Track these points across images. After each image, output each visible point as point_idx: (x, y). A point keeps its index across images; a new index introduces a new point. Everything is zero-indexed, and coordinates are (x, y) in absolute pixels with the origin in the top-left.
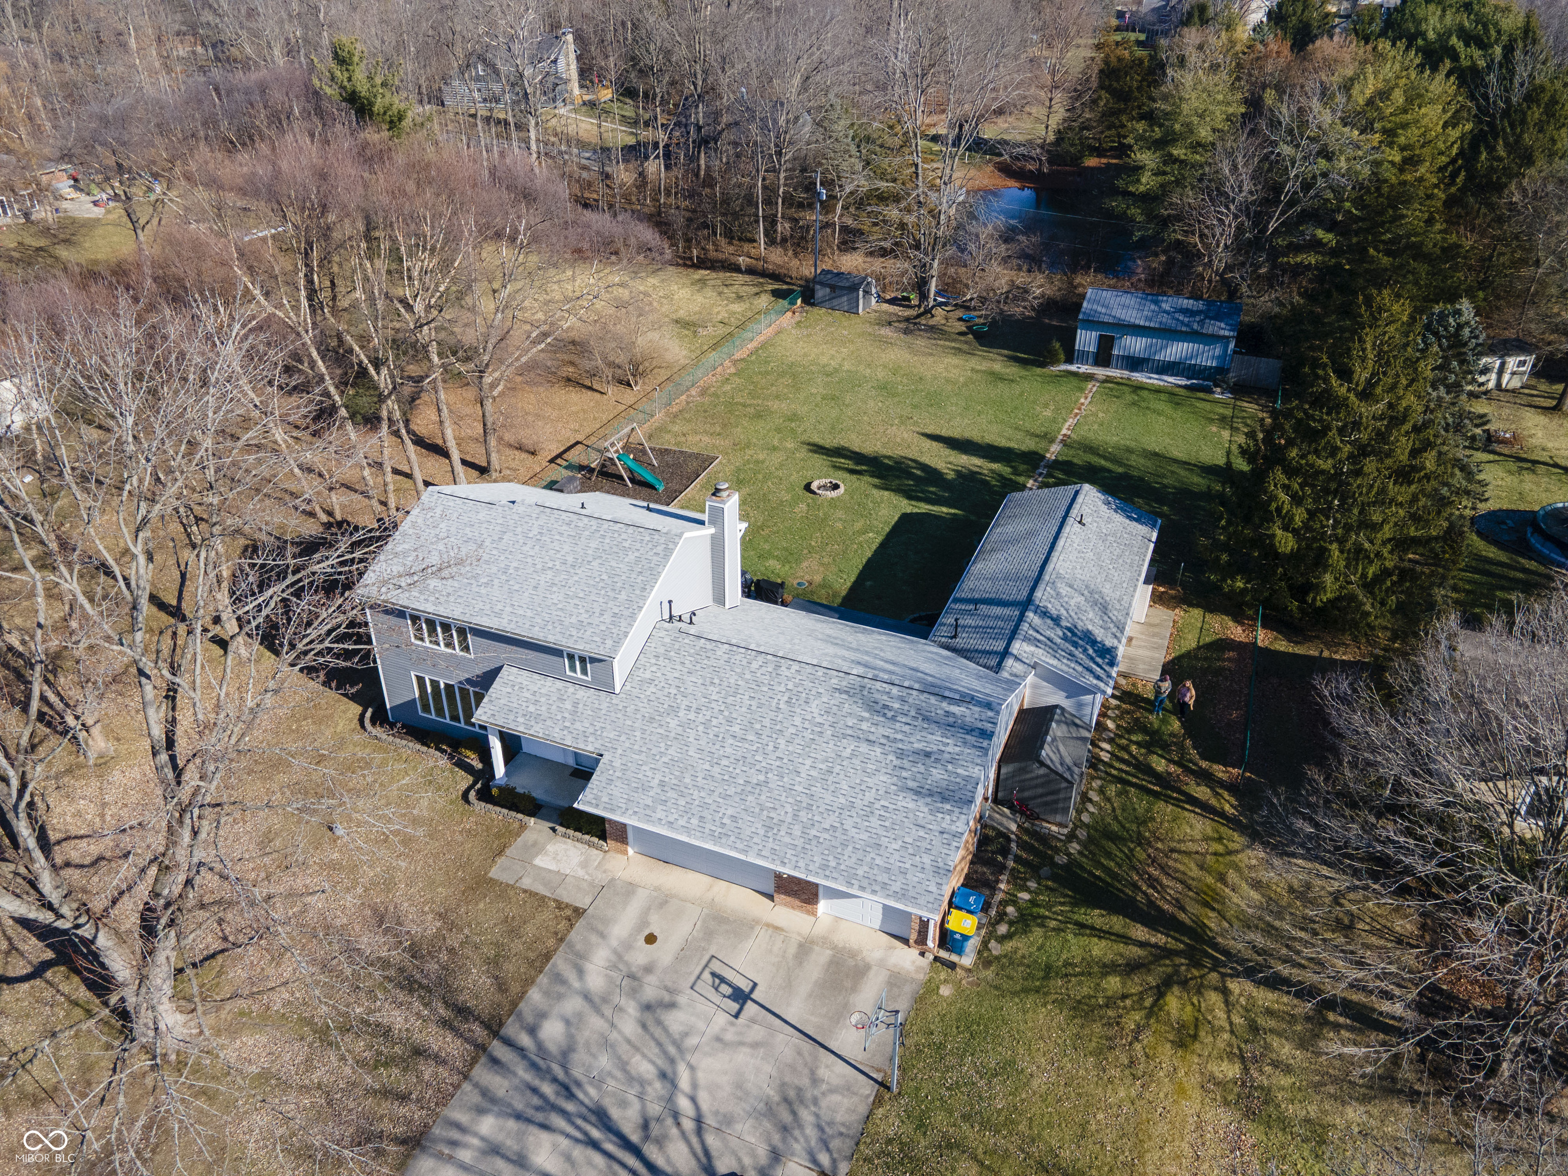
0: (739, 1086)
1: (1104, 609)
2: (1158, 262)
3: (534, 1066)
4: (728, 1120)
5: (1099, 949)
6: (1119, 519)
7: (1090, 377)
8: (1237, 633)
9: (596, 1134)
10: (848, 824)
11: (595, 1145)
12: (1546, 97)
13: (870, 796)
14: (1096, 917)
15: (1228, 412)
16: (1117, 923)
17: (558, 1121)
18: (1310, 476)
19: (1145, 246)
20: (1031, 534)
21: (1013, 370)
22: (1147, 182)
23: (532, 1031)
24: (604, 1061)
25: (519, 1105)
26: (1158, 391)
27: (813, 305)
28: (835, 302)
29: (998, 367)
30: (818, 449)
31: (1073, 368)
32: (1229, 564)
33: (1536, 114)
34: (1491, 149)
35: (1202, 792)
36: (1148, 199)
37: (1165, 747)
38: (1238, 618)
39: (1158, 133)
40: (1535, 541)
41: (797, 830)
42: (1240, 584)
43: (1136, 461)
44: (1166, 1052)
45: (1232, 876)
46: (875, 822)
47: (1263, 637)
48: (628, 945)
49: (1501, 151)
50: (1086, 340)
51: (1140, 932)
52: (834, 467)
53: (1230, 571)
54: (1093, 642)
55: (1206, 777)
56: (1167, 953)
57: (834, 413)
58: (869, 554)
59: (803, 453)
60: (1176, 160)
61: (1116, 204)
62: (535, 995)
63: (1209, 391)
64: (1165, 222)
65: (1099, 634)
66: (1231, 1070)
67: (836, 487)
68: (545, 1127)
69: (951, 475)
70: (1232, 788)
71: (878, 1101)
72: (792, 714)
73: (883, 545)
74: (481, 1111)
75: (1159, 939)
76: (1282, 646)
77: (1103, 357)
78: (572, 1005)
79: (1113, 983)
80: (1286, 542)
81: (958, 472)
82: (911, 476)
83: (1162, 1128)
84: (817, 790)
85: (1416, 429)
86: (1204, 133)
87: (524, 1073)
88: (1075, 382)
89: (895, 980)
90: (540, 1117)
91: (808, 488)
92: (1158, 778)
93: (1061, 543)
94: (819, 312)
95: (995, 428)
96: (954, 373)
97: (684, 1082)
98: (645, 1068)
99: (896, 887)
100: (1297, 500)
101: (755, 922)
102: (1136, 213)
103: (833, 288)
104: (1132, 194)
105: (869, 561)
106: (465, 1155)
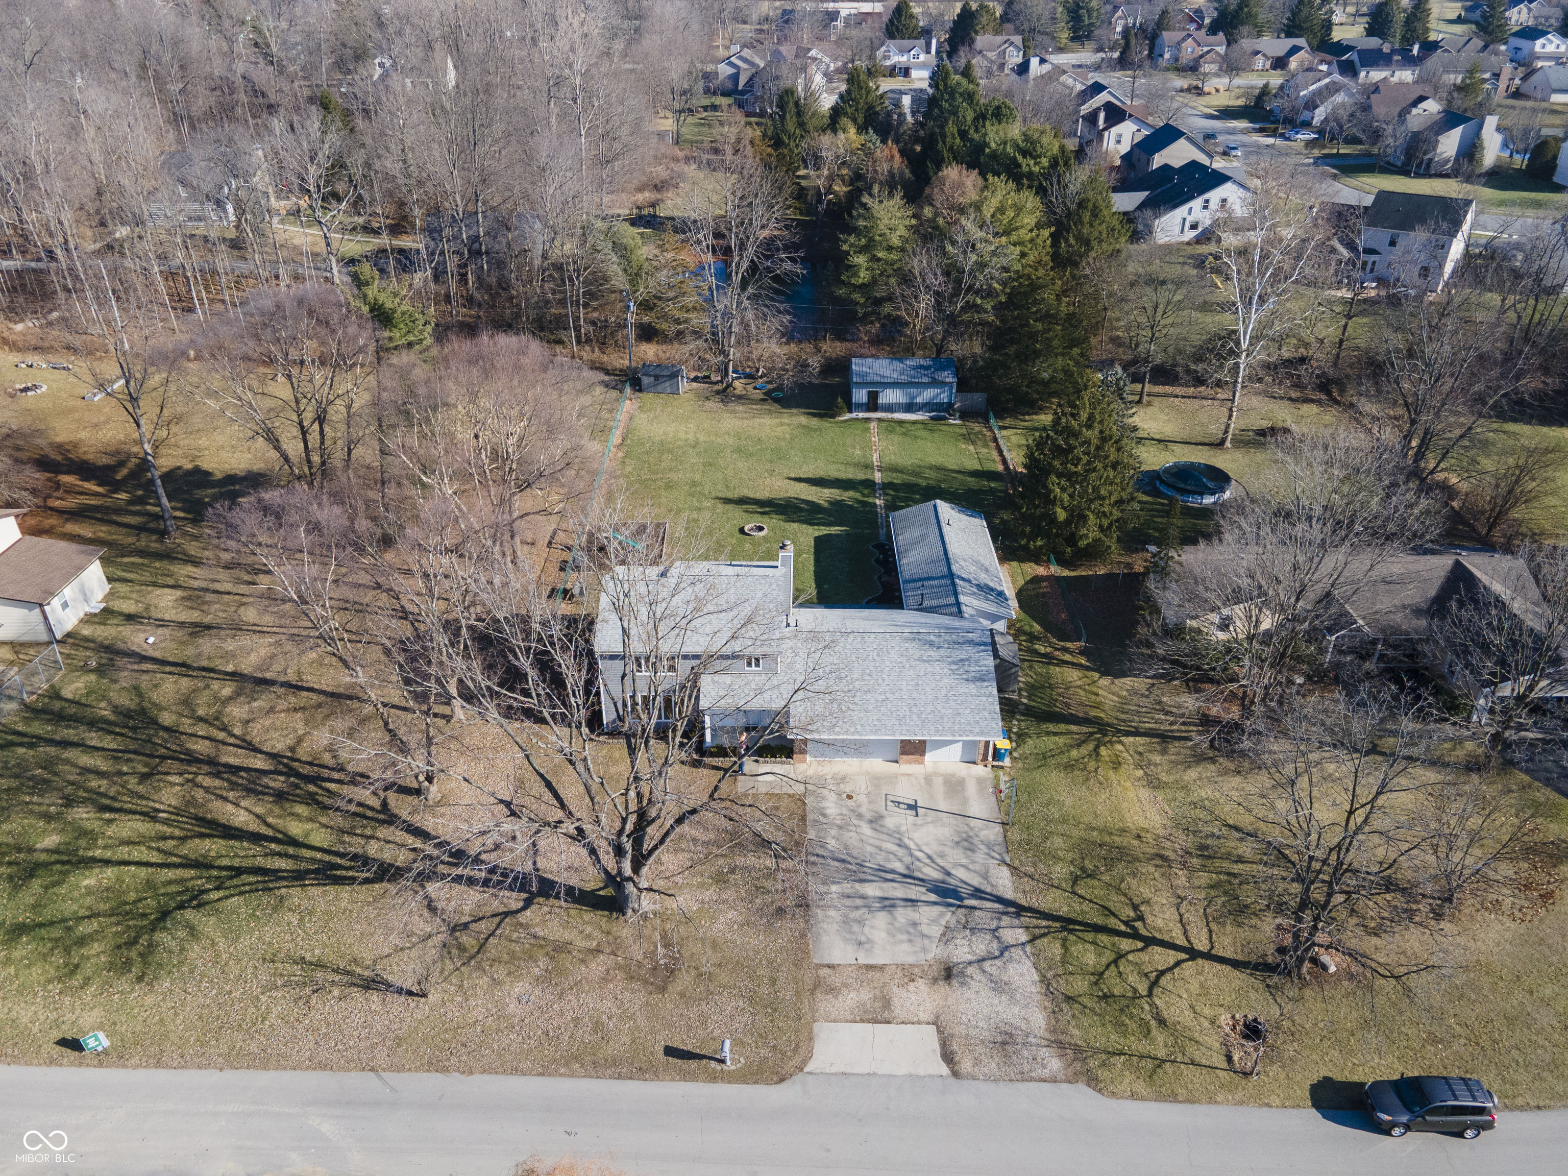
1: (987, 570)
2: (875, 328)
4: (943, 854)
5: (1061, 740)
6: (963, 517)
7: (868, 420)
8: (1041, 571)
10: (939, 707)
12: (1090, 205)
13: (944, 691)
14: (1051, 727)
15: (964, 431)
16: (1062, 727)
18: (1070, 476)
19: (865, 319)
20: (923, 537)
21: (814, 422)
22: (864, 276)
26: (914, 423)
27: (640, 390)
28: (660, 388)
29: (804, 420)
30: (727, 501)
31: (854, 415)
32: (1032, 532)
33: (1087, 216)
34: (1067, 240)
35: (1067, 657)
36: (863, 288)
37: (1039, 639)
38: (1038, 562)
39: (863, 241)
40: (1162, 488)
41: (915, 717)
42: (1039, 543)
43: (928, 473)
44: (1111, 773)
45: (1100, 692)
46: (952, 703)
47: (1055, 570)
49: (1072, 241)
50: (860, 395)
51: (1074, 728)
52: (750, 513)
53: (1033, 537)
54: (992, 590)
55: (1065, 650)
56: (1092, 734)
57: (720, 476)
58: (812, 568)
59: (720, 507)
60: (879, 260)
61: (842, 292)
63: (944, 418)
64: (878, 302)
65: (992, 584)
66: (1140, 773)
67: (761, 529)
69: (826, 505)
70: (1082, 653)
71: (1005, 831)
72: (883, 661)
73: (817, 561)
75: (1084, 729)
76: (1066, 573)
77: (872, 404)
79: (1074, 753)
80: (1061, 515)
81: (830, 503)
82: (801, 510)
83: (1125, 805)
84: (915, 695)
85: (1116, 442)
86: (895, 241)
88: (860, 426)
89: (980, 781)
91: (742, 531)
92: (1044, 655)
93: (947, 539)
94: (647, 397)
95: (832, 467)
96: (779, 431)
97: (912, 846)
98: (889, 846)
99: (977, 730)
100: (1063, 490)
101: (896, 776)
102: (857, 297)
103: (657, 377)
104: (853, 285)
105: (816, 573)
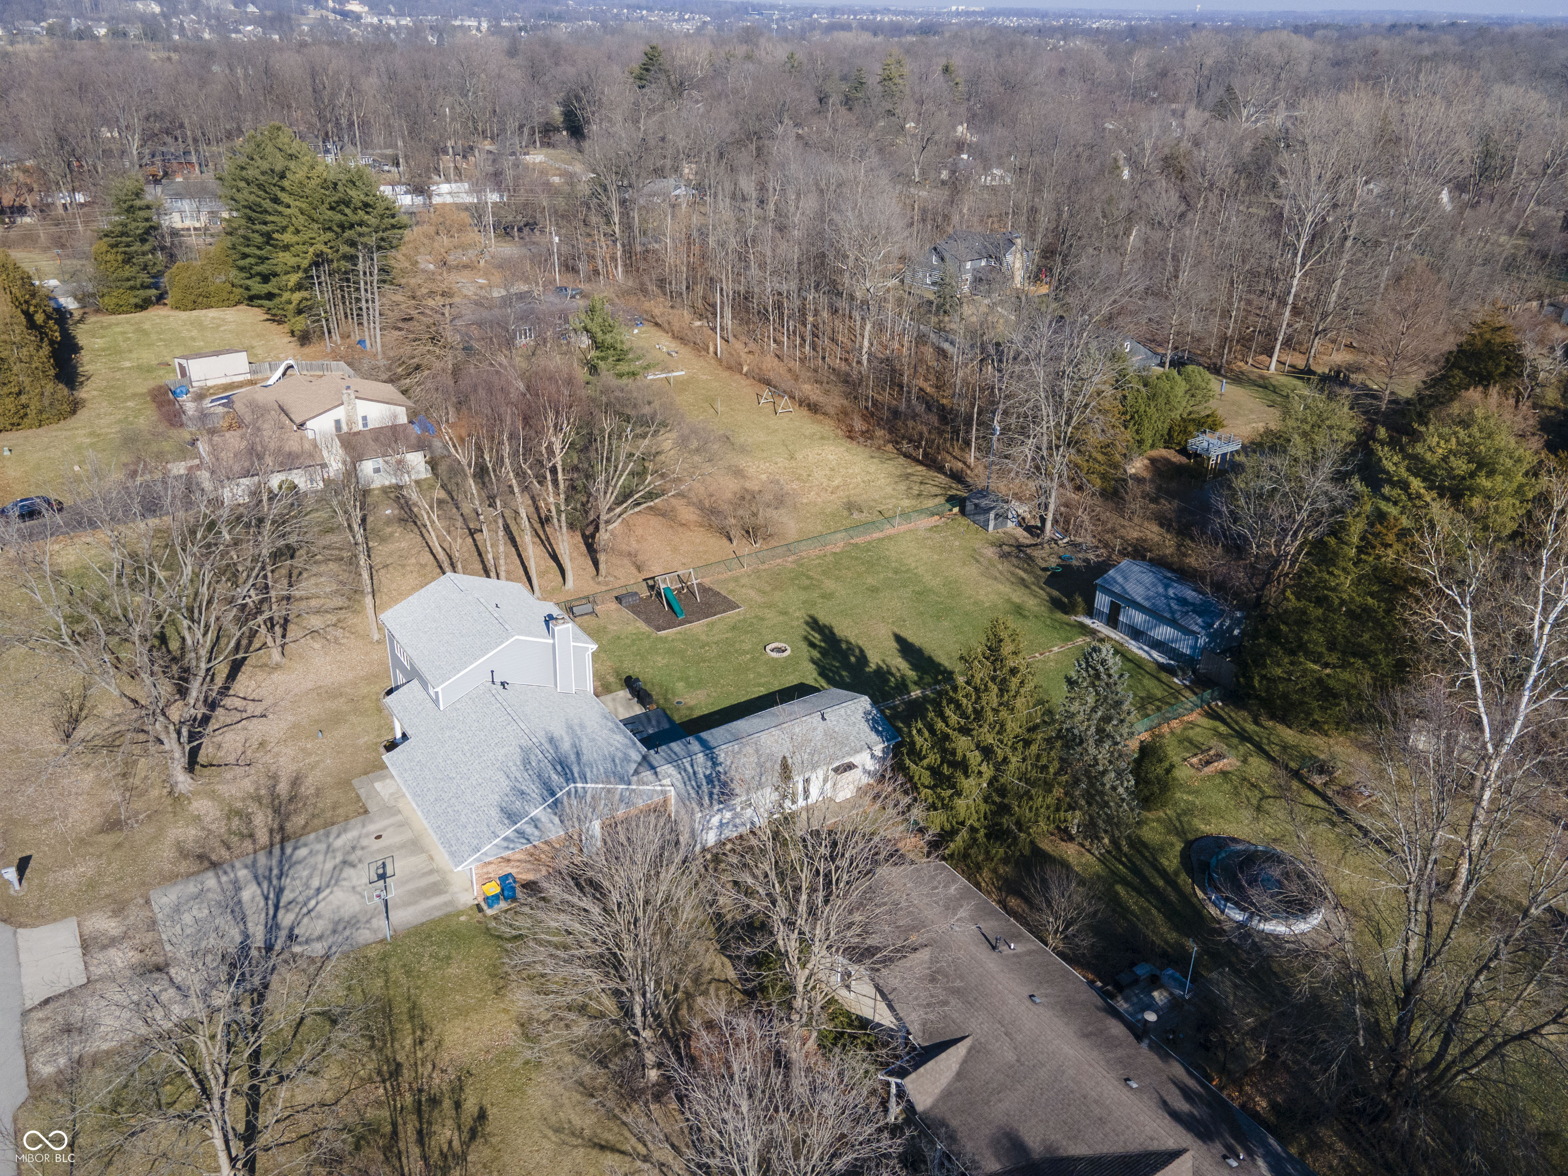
0: (338, 908)
3: (281, 862)
4: (319, 916)
9: (272, 895)
11: (267, 898)
17: (265, 885)
23: (295, 848)
24: (305, 873)
25: (260, 872)
27: (964, 515)
28: (977, 518)
30: (811, 621)
48: (367, 835)
52: (806, 638)
59: (801, 621)
62: (312, 836)
67: (784, 651)
68: (259, 884)
69: (873, 667)
71: (381, 941)
74: (246, 867)
78: (322, 847)
82: (845, 660)
87: (274, 862)
90: (261, 879)
91: (766, 646)
97: (321, 897)
98: (315, 883)
106: (224, 879)
